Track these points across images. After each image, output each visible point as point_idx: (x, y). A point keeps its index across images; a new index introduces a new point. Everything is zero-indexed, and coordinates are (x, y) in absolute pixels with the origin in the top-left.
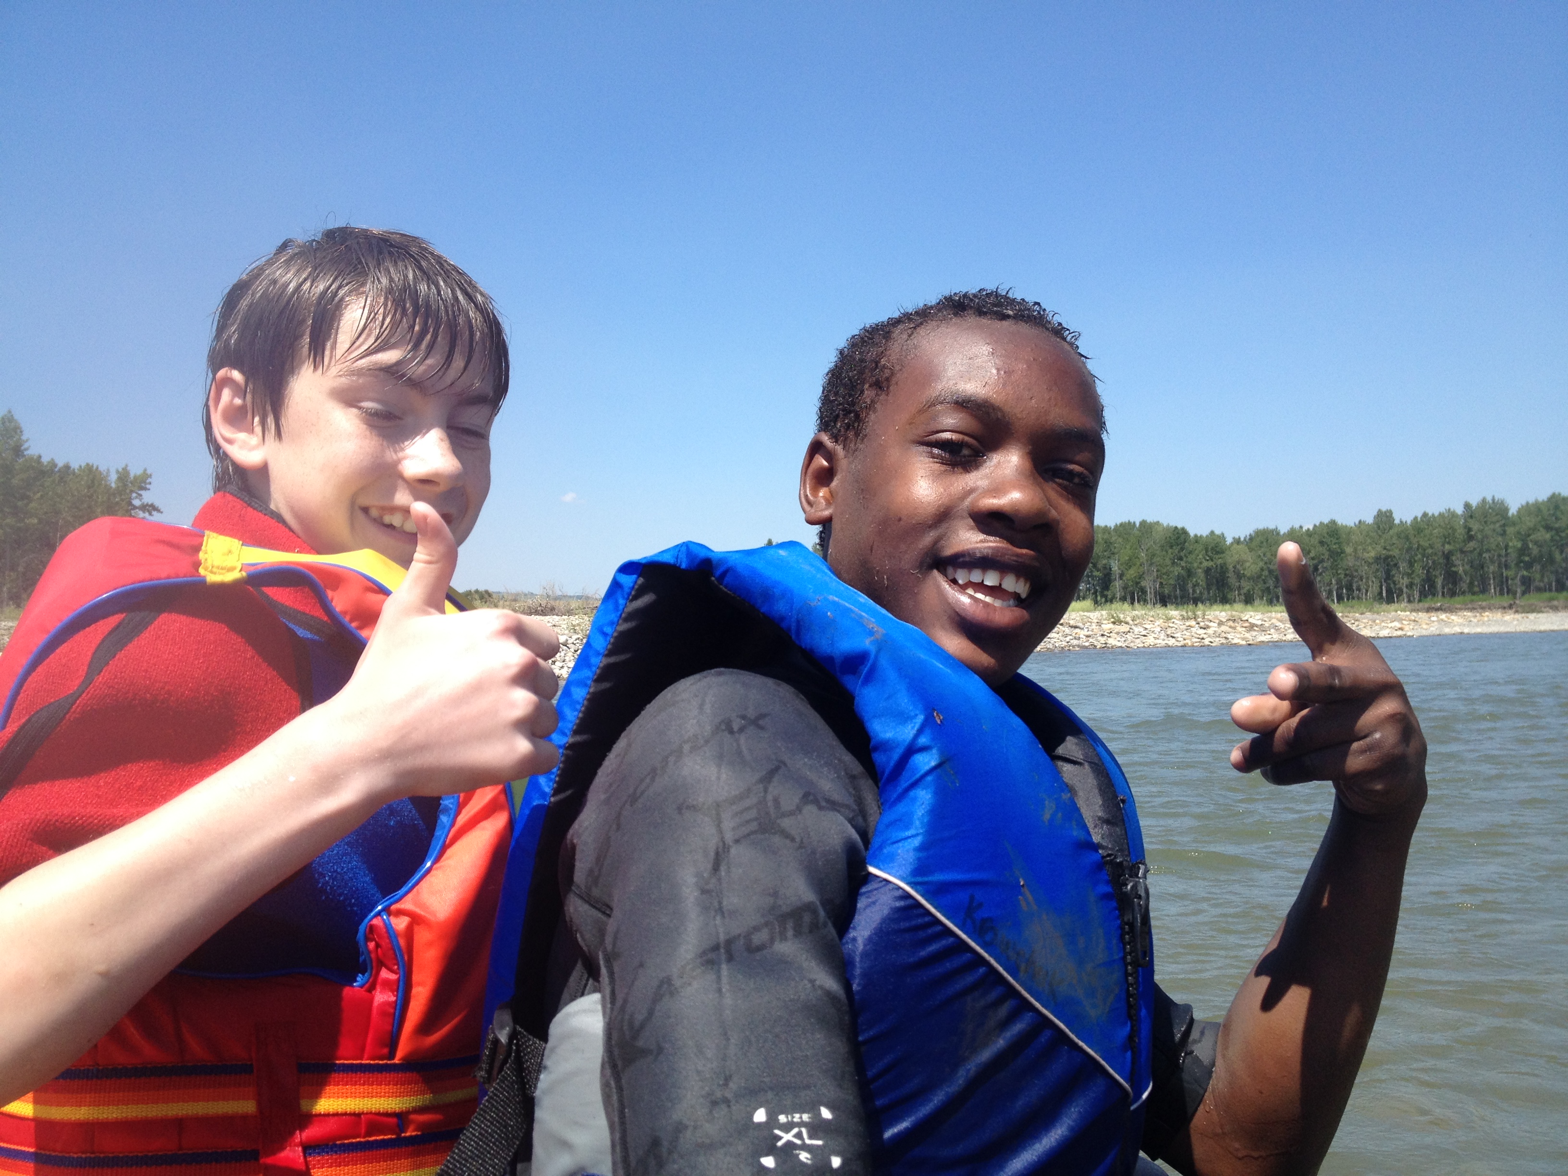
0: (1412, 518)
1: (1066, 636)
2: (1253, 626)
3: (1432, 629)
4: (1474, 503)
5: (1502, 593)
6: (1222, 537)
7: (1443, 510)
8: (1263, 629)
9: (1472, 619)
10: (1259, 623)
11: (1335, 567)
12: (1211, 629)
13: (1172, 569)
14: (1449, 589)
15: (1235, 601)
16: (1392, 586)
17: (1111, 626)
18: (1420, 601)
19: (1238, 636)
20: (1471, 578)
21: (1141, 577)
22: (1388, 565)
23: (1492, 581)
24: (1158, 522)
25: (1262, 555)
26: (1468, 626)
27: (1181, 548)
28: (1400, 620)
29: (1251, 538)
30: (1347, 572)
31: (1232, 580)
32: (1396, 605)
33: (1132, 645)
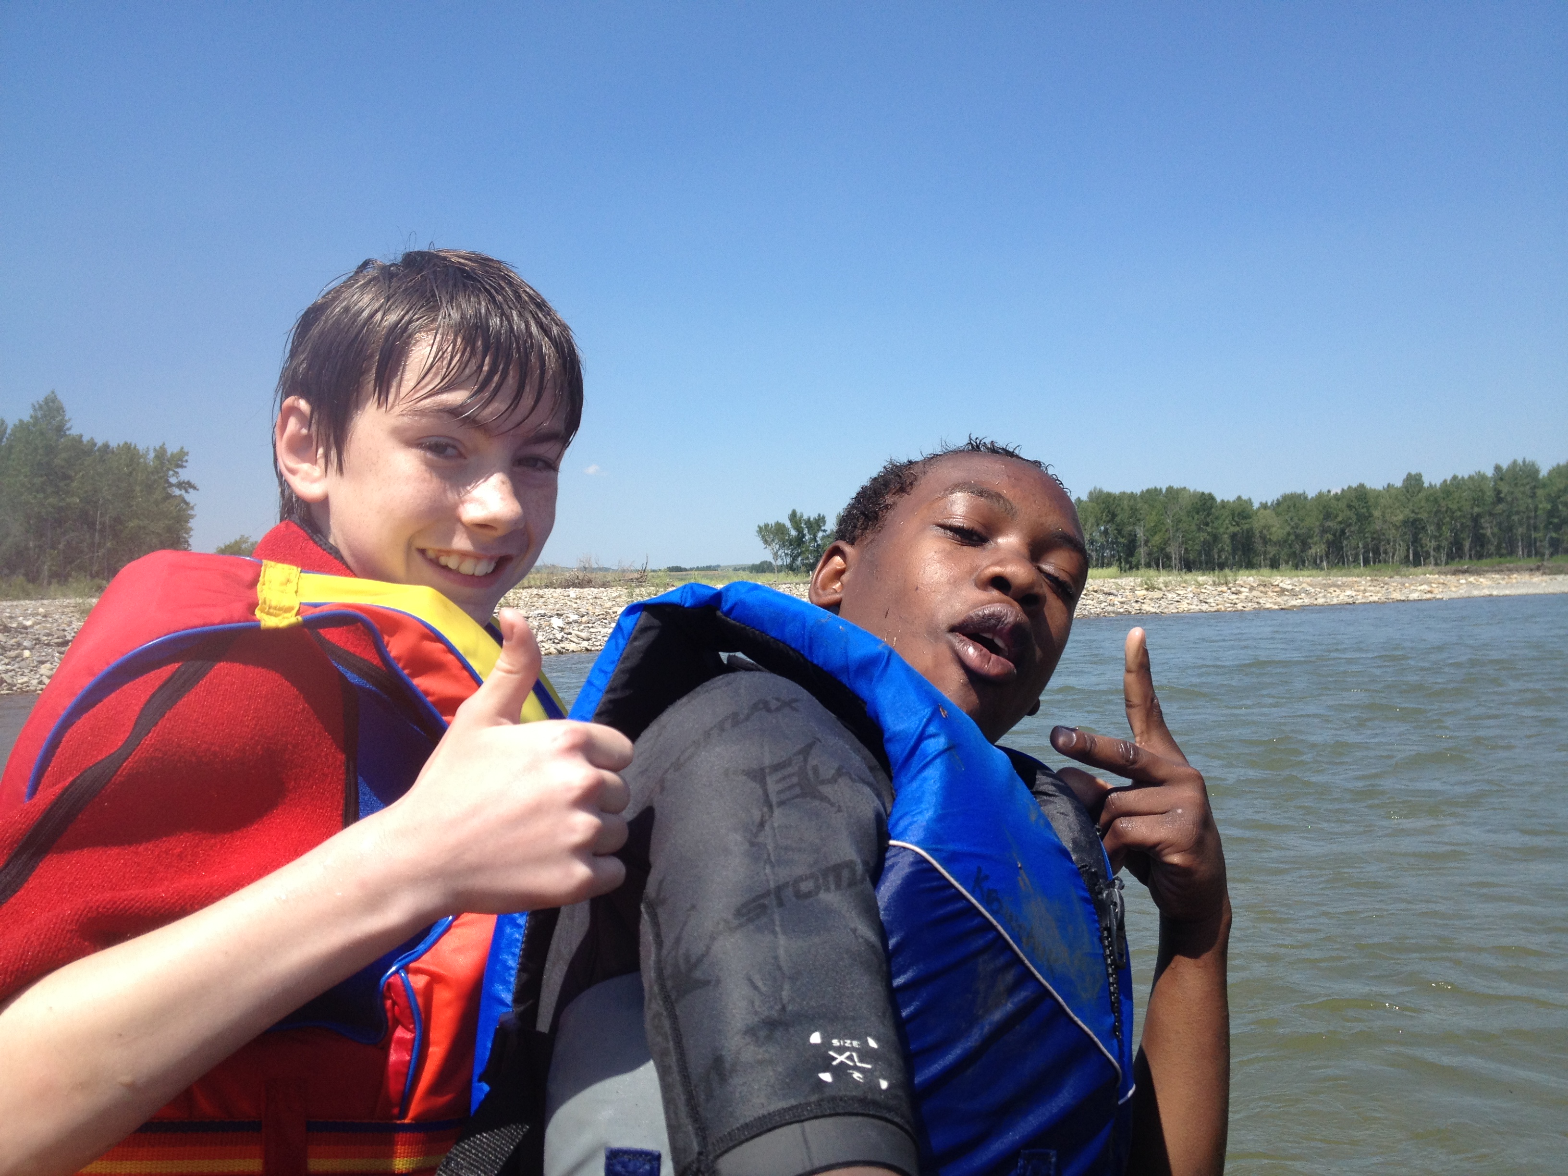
0: (1441, 481)
1: (1101, 602)
2: (1284, 591)
3: (1461, 591)
4: (1505, 466)
5: (1529, 556)
6: (1249, 502)
7: (1473, 473)
8: (1294, 594)
9: (1501, 582)
10: (1290, 587)
11: (1361, 531)
12: (1243, 594)
13: (1197, 535)
14: (1477, 551)
15: (1260, 566)
16: (1419, 549)
17: (1144, 592)
18: (1447, 563)
19: (1270, 601)
20: (1499, 538)
21: (1166, 543)
22: (1415, 528)
23: (1520, 544)
24: (1185, 488)
25: (1289, 519)
26: (1497, 588)
27: (1208, 513)
28: (1429, 583)
29: (1279, 503)
30: (1375, 536)
31: (1259, 546)
32: (1423, 567)
33: (1166, 610)
